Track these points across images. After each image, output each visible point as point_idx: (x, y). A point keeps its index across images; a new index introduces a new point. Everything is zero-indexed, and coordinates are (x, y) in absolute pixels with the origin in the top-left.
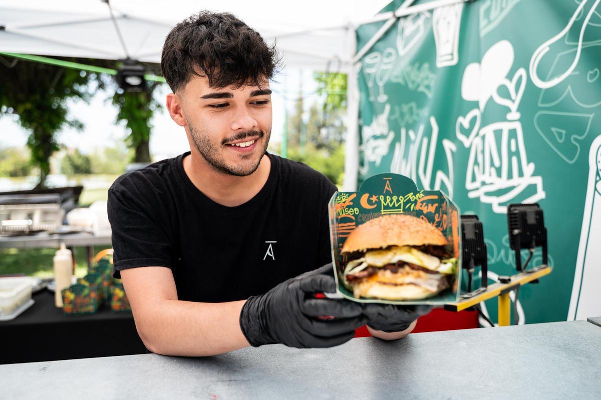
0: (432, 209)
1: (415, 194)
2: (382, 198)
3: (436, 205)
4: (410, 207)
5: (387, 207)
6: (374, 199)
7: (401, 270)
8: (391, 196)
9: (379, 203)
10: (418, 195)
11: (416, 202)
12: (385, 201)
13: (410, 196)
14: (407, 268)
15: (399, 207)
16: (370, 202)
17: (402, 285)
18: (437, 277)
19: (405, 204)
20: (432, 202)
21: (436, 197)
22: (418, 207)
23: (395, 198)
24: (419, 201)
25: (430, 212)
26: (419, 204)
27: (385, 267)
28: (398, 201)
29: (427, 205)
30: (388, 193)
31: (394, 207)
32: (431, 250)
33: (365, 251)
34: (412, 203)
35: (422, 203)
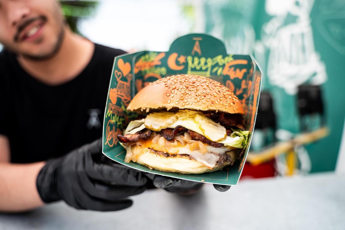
0: (239, 74)
1: (224, 58)
2: (190, 59)
3: (244, 71)
4: (217, 72)
5: (194, 70)
6: (182, 59)
7: (179, 138)
8: (199, 58)
9: (186, 64)
10: (227, 59)
11: (224, 66)
12: (193, 62)
13: (219, 59)
14: (186, 137)
15: (206, 70)
16: (177, 63)
17: (174, 155)
18: (221, 151)
19: (213, 67)
20: (240, 67)
21: (244, 62)
22: (226, 72)
23: (203, 60)
24: (227, 66)
25: (237, 78)
26: (227, 68)
27: (161, 133)
28: (206, 63)
29: (235, 70)
30: (196, 55)
31: (201, 70)
32: (223, 118)
33: (148, 111)
34: (220, 66)
35: (230, 67)
